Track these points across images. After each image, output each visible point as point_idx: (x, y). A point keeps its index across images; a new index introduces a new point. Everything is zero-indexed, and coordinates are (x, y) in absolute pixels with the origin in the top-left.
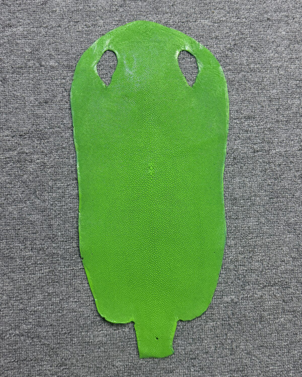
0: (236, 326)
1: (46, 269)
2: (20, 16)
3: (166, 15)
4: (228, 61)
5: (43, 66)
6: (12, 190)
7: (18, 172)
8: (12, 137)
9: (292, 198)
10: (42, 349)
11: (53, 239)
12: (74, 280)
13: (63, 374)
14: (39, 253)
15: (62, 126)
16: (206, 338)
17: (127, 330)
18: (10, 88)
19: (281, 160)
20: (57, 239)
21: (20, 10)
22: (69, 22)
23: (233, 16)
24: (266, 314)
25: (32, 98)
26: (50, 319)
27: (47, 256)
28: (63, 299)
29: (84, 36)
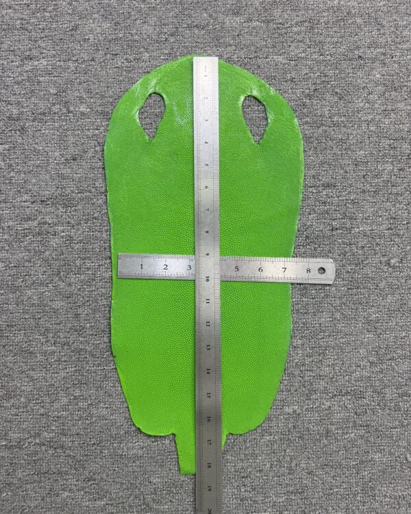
0: (297, 441)
1: (72, 367)
2: (43, 45)
3: (229, 48)
4: (305, 111)
5: (71, 112)
6: (31, 270)
7: (38, 247)
8: (32, 203)
9: (375, 289)
10: (66, 461)
11: (80, 331)
12: (104, 382)
14: (63, 349)
15: (93, 190)
16: (261, 453)
17: (167, 442)
18: (30, 140)
19: (365, 242)
20: (85, 332)
21: (43, 38)
22: (106, 54)
23: (315, 52)
24: (333, 428)
25: (57, 154)
26: (76, 427)
27: (73, 351)
28: (92, 404)
29: (124, 73)
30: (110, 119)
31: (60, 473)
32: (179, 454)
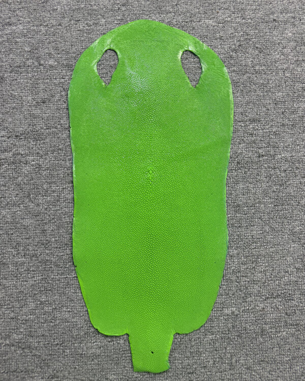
0: (236, 339)
1: (39, 276)
2: (20, 14)
3: (169, 15)
4: (232, 62)
5: (42, 65)
6: (6, 193)
7: (12, 173)
8: (8, 138)
9: (297, 205)
10: (33, 361)
11: (46, 245)
12: (67, 289)
14: (31, 260)
15: (59, 126)
16: (204, 351)
17: (122, 341)
18: (8, 87)
19: (287, 166)
20: (51, 245)
21: (20, 8)
22: (70, 20)
23: (238, 17)
24: (267, 327)
25: (30, 98)
26: (42, 329)
27: (40, 262)
28: (56, 308)
29: (85, 35)
30: (73, 70)
31: (27, 371)
32: (132, 352)
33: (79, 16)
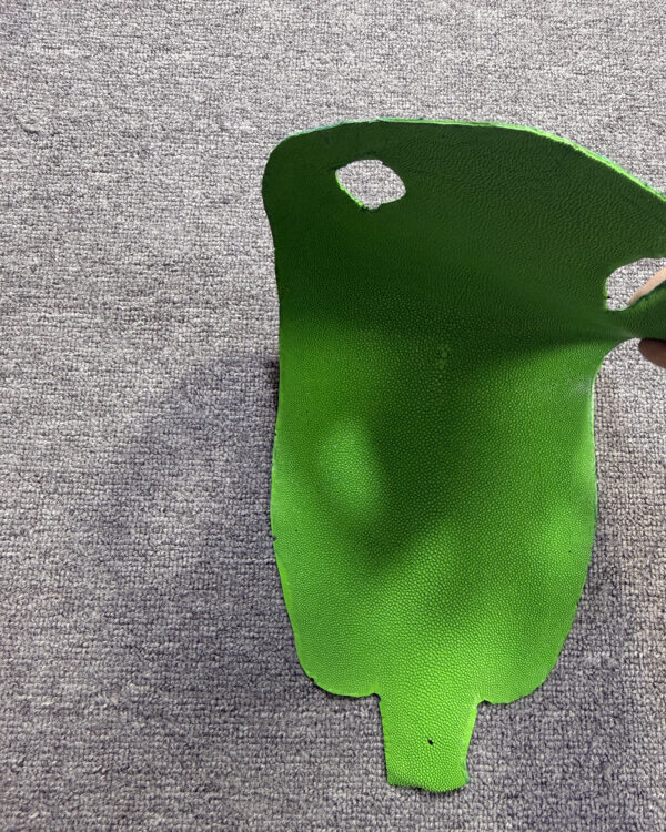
0: (612, 724)
1: (193, 557)
2: (189, 31)
3: (480, 52)
5: (226, 130)
6: (136, 377)
7: (152, 340)
8: (149, 267)
10: (165, 746)
11: (213, 491)
12: (251, 588)
13: (209, 811)
14: (179, 520)
15: (253, 251)
16: (543, 748)
17: (363, 713)
18: (155, 169)
20: (223, 492)
21: (189, 21)
22: (286, 50)
23: (616, 64)
25: (197, 192)
26: (192, 675)
27: (197, 527)
28: (225, 630)
29: (315, 78)
31: (150, 771)
32: (386, 738)
33: (306, 44)
